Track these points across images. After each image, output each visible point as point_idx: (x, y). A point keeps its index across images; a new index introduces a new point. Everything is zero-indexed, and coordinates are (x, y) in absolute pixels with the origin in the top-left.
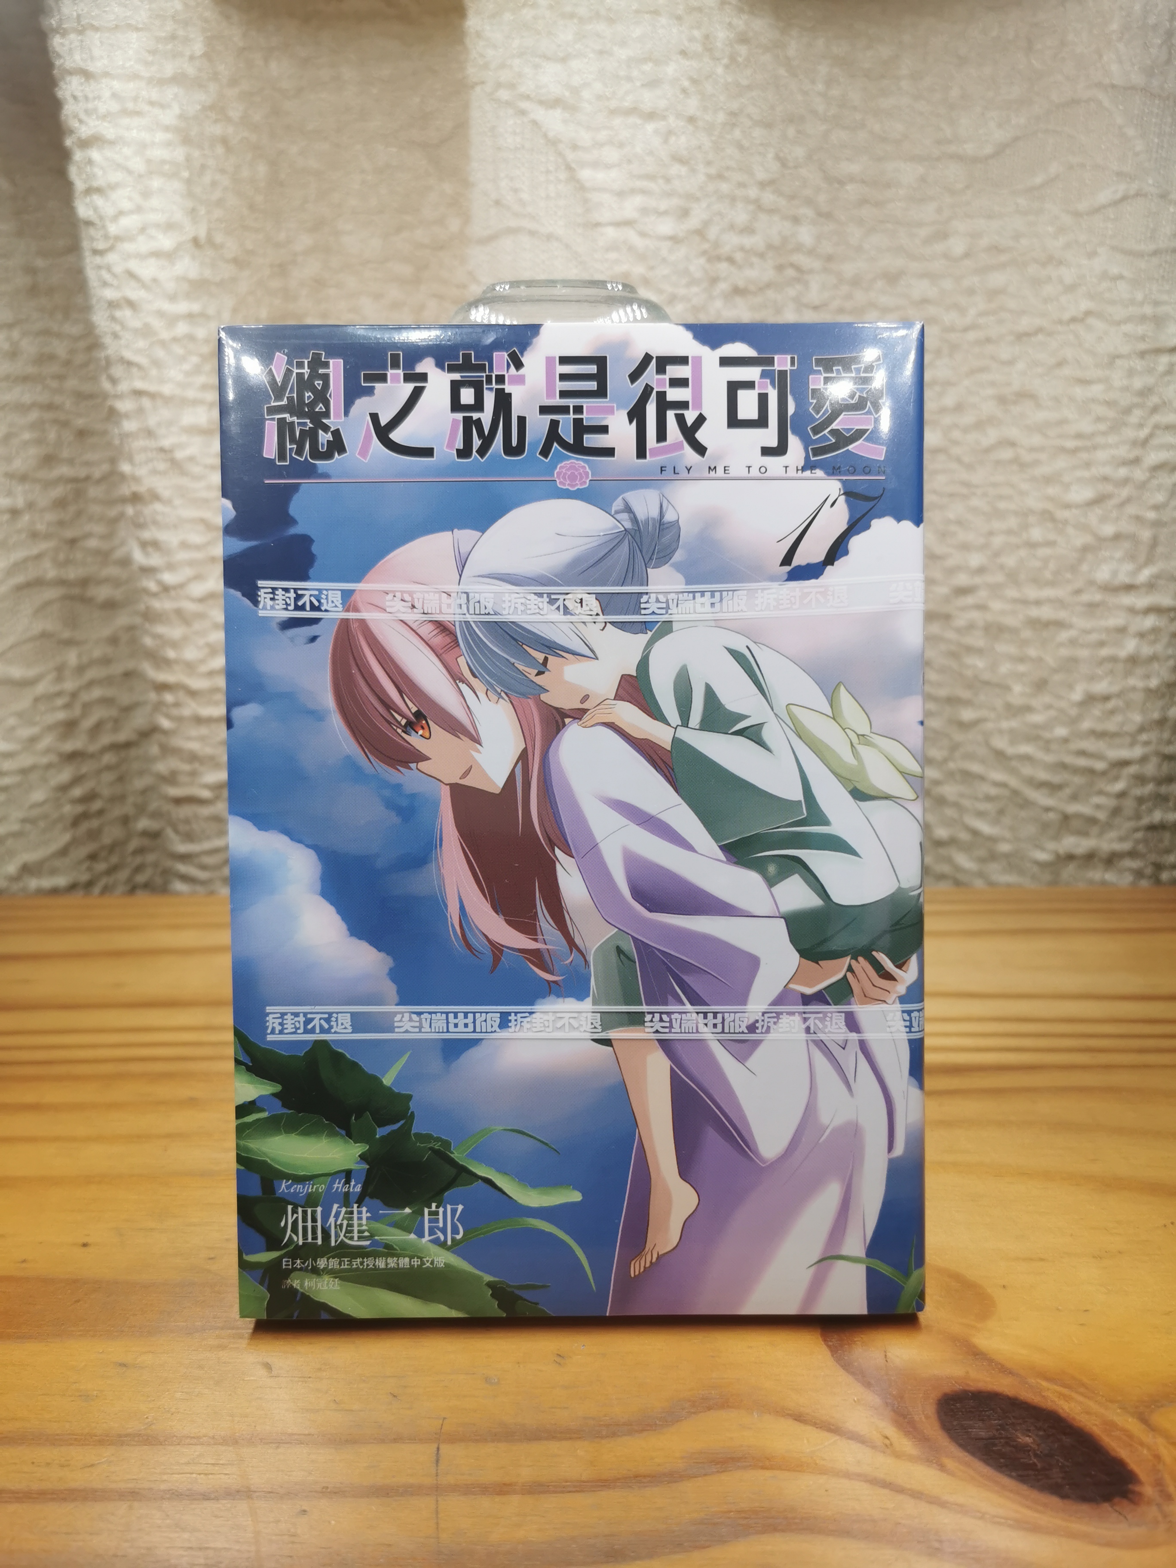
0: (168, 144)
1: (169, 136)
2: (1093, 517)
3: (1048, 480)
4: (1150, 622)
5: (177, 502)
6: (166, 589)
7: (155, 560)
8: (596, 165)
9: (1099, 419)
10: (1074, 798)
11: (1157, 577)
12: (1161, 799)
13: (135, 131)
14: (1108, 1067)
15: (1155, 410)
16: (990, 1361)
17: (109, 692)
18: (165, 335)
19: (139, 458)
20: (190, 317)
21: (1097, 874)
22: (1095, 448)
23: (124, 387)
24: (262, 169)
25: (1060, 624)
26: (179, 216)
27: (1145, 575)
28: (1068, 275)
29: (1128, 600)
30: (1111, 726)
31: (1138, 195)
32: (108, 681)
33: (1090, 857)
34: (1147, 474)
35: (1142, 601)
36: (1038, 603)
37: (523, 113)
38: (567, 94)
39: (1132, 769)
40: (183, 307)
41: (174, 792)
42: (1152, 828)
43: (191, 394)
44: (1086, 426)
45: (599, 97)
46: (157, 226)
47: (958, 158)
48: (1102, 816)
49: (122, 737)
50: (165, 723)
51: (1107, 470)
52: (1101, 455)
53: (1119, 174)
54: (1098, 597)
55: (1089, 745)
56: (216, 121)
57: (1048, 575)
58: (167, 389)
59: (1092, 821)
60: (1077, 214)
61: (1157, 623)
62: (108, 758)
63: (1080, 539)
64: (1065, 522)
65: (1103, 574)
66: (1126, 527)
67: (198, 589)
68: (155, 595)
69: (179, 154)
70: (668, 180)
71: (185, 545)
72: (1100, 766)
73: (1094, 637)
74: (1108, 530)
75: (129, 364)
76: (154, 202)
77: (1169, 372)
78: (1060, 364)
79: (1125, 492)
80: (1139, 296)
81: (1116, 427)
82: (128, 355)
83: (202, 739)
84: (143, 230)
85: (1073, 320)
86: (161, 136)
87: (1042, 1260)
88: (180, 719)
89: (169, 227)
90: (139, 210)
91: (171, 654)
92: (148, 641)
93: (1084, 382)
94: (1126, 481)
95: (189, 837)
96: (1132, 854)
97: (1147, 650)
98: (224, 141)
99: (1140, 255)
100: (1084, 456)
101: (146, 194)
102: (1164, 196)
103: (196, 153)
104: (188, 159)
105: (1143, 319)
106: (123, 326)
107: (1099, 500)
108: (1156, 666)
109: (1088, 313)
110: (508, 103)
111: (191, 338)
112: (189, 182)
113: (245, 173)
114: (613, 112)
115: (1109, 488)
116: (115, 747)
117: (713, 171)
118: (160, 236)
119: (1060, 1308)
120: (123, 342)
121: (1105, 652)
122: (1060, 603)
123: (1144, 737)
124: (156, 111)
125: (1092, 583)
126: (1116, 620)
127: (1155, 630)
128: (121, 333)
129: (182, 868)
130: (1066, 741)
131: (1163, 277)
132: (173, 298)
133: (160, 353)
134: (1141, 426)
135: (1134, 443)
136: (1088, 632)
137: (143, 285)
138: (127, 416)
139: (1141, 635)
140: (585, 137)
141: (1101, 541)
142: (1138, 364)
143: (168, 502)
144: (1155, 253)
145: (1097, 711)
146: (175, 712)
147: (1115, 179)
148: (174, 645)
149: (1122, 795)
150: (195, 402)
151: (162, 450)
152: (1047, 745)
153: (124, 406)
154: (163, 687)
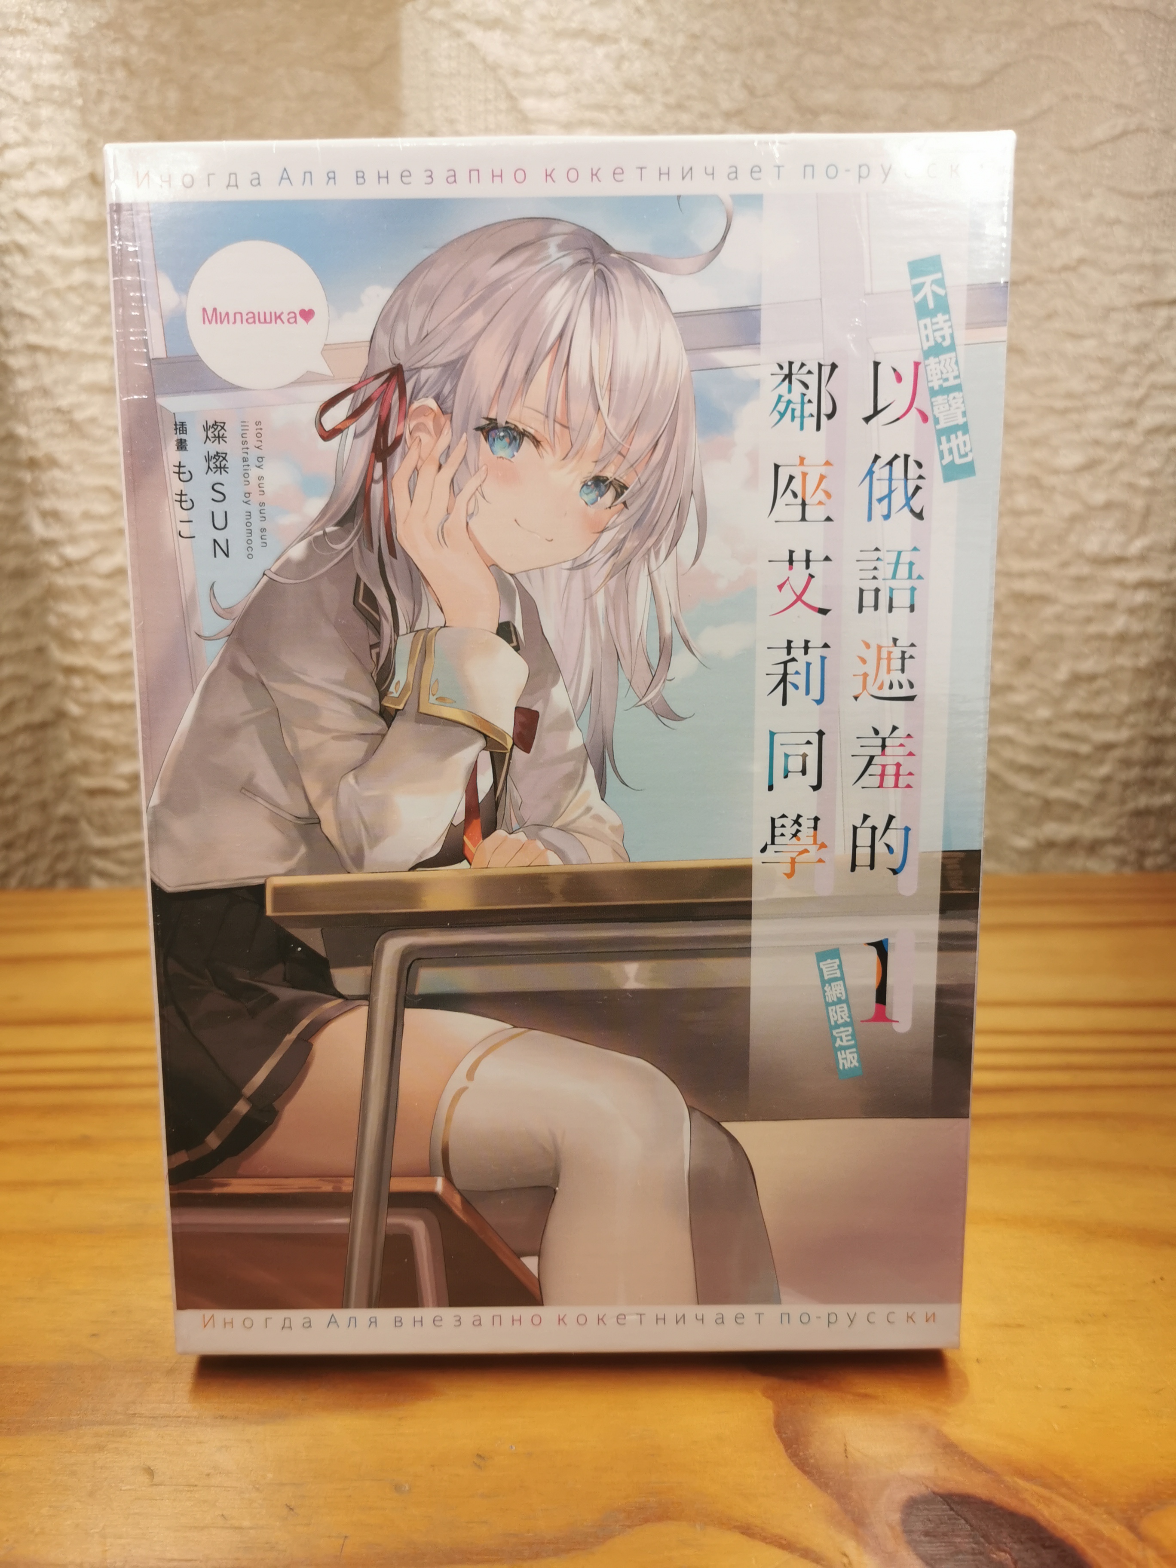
0: (58, 67)
1: (58, 58)
2: (1083, 483)
3: (1035, 443)
4: (1141, 597)
5: (78, 468)
6: (68, 564)
7: (55, 532)
8: (540, 93)
9: (1091, 378)
10: (1057, 782)
11: (1150, 548)
12: (1147, 783)
13: (18, 52)
14: (1091, 1088)
15: (1152, 367)
16: (962, 1454)
17: (21, 669)
18: (60, 283)
19: (35, 419)
20: (87, 263)
21: (1079, 862)
22: (1086, 408)
23: (16, 341)
24: (173, 96)
25: (1044, 599)
26: (72, 150)
27: (1137, 546)
28: (1061, 218)
29: (1118, 573)
30: (1097, 707)
31: (1139, 129)
32: (21, 657)
33: (1072, 845)
34: (1142, 438)
35: (1132, 575)
36: (1022, 575)
37: (458, 34)
38: (507, 13)
39: (1117, 753)
40: (78, 252)
41: (86, 782)
42: (1139, 814)
43: (90, 348)
44: (1076, 384)
45: (543, 17)
46: (47, 160)
47: (943, 86)
48: (1085, 801)
49: (37, 716)
50: (74, 709)
51: (1099, 434)
52: (1093, 416)
53: (1119, 106)
54: (1085, 570)
55: (1073, 727)
56: (115, 41)
57: (1033, 545)
58: (63, 344)
59: (1075, 807)
60: (1071, 151)
61: (1148, 599)
62: (23, 740)
63: (1069, 508)
64: (1053, 489)
65: (1093, 545)
66: (1118, 494)
67: (105, 564)
68: (58, 570)
69: (72, 78)
70: (620, 110)
71: (87, 516)
72: (1084, 749)
73: (1081, 613)
74: (1099, 497)
75: (22, 316)
76: (44, 133)
77: (1168, 325)
78: (1050, 316)
79: (1118, 457)
80: (1137, 243)
81: (1110, 385)
82: (19, 305)
83: (116, 727)
84: (32, 165)
85: (1066, 268)
86: (48, 58)
87: (1019, 1326)
88: (89, 706)
89: (61, 162)
90: (26, 142)
91: (77, 635)
92: (52, 620)
93: (1076, 337)
94: (1118, 446)
95: (105, 830)
96: (1116, 841)
97: (1136, 627)
98: (126, 64)
99: (1139, 197)
100: (1075, 417)
101: (34, 125)
102: (1166, 132)
103: (92, 78)
104: (82, 84)
105: (1141, 268)
106: (14, 274)
107: (1090, 466)
108: (1145, 644)
109: (1082, 261)
110: (442, 24)
111: (89, 286)
112: (83, 110)
113: (153, 100)
114: (560, 34)
115: (1100, 452)
116: (29, 728)
117: (671, 100)
118: (52, 172)
119: (1040, 1386)
120: (14, 291)
121: (1093, 629)
122: (1044, 575)
123: (1131, 719)
124: (43, 28)
125: (1080, 555)
126: (1106, 595)
127: (1147, 607)
128: (12, 281)
129: (99, 863)
130: (1048, 723)
131: (1164, 222)
132: (67, 242)
133: (54, 303)
134: (1136, 385)
135: (1130, 404)
136: (1073, 607)
137: (33, 227)
138: (20, 373)
139: (1132, 611)
140: (528, 62)
141: (1091, 509)
142: (1134, 317)
143: (68, 468)
144: (1157, 195)
145: (1082, 691)
146: (84, 697)
147: (1113, 111)
148: (80, 624)
149: (1107, 779)
150: (94, 358)
151: (59, 410)
152: (1029, 727)
153: (16, 362)
154: (70, 671)
